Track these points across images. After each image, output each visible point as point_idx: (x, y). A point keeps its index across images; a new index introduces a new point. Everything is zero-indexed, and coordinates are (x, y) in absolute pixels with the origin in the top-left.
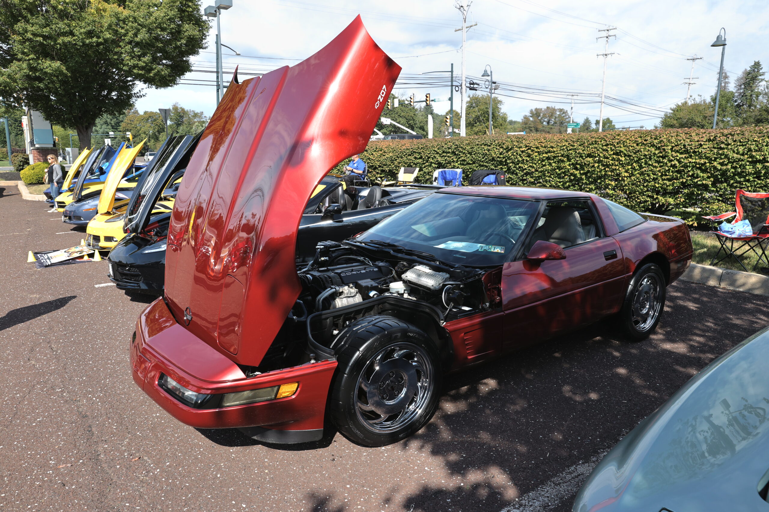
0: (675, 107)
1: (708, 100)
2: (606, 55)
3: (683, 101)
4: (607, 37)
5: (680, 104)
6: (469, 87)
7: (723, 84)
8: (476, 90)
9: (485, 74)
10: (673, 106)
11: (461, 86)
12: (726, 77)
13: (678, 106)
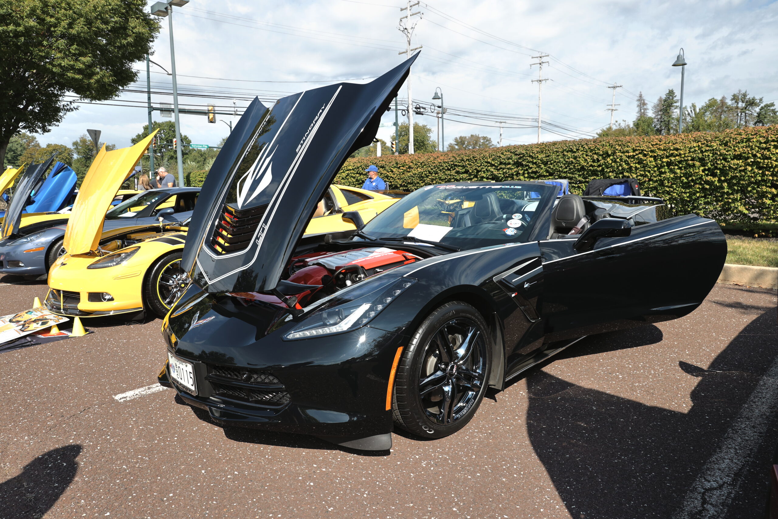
0: (601, 132)
1: (632, 125)
2: (540, 81)
3: (608, 126)
4: (540, 64)
5: (605, 129)
6: (415, 112)
7: (642, 111)
8: (423, 114)
9: (436, 97)
10: (599, 131)
11: (408, 110)
12: (644, 104)
13: (603, 131)
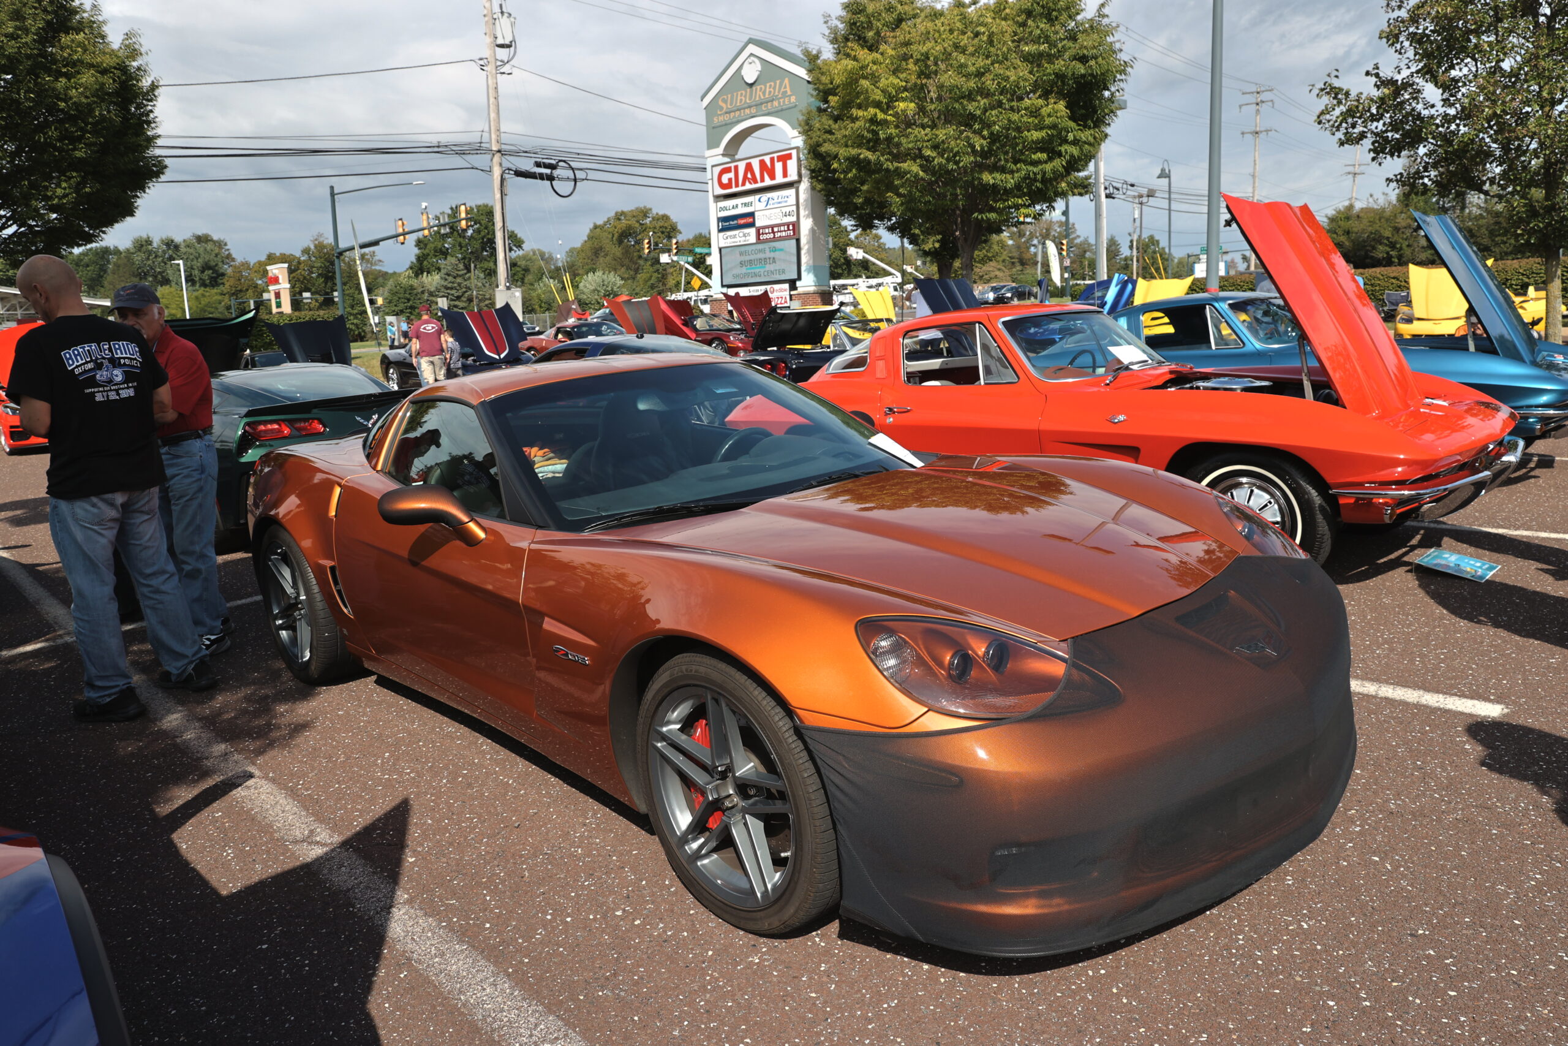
2: (1257, 133)
3: (1347, 203)
4: (1258, 104)
5: (1341, 208)
10: (1332, 212)
13: (1339, 212)
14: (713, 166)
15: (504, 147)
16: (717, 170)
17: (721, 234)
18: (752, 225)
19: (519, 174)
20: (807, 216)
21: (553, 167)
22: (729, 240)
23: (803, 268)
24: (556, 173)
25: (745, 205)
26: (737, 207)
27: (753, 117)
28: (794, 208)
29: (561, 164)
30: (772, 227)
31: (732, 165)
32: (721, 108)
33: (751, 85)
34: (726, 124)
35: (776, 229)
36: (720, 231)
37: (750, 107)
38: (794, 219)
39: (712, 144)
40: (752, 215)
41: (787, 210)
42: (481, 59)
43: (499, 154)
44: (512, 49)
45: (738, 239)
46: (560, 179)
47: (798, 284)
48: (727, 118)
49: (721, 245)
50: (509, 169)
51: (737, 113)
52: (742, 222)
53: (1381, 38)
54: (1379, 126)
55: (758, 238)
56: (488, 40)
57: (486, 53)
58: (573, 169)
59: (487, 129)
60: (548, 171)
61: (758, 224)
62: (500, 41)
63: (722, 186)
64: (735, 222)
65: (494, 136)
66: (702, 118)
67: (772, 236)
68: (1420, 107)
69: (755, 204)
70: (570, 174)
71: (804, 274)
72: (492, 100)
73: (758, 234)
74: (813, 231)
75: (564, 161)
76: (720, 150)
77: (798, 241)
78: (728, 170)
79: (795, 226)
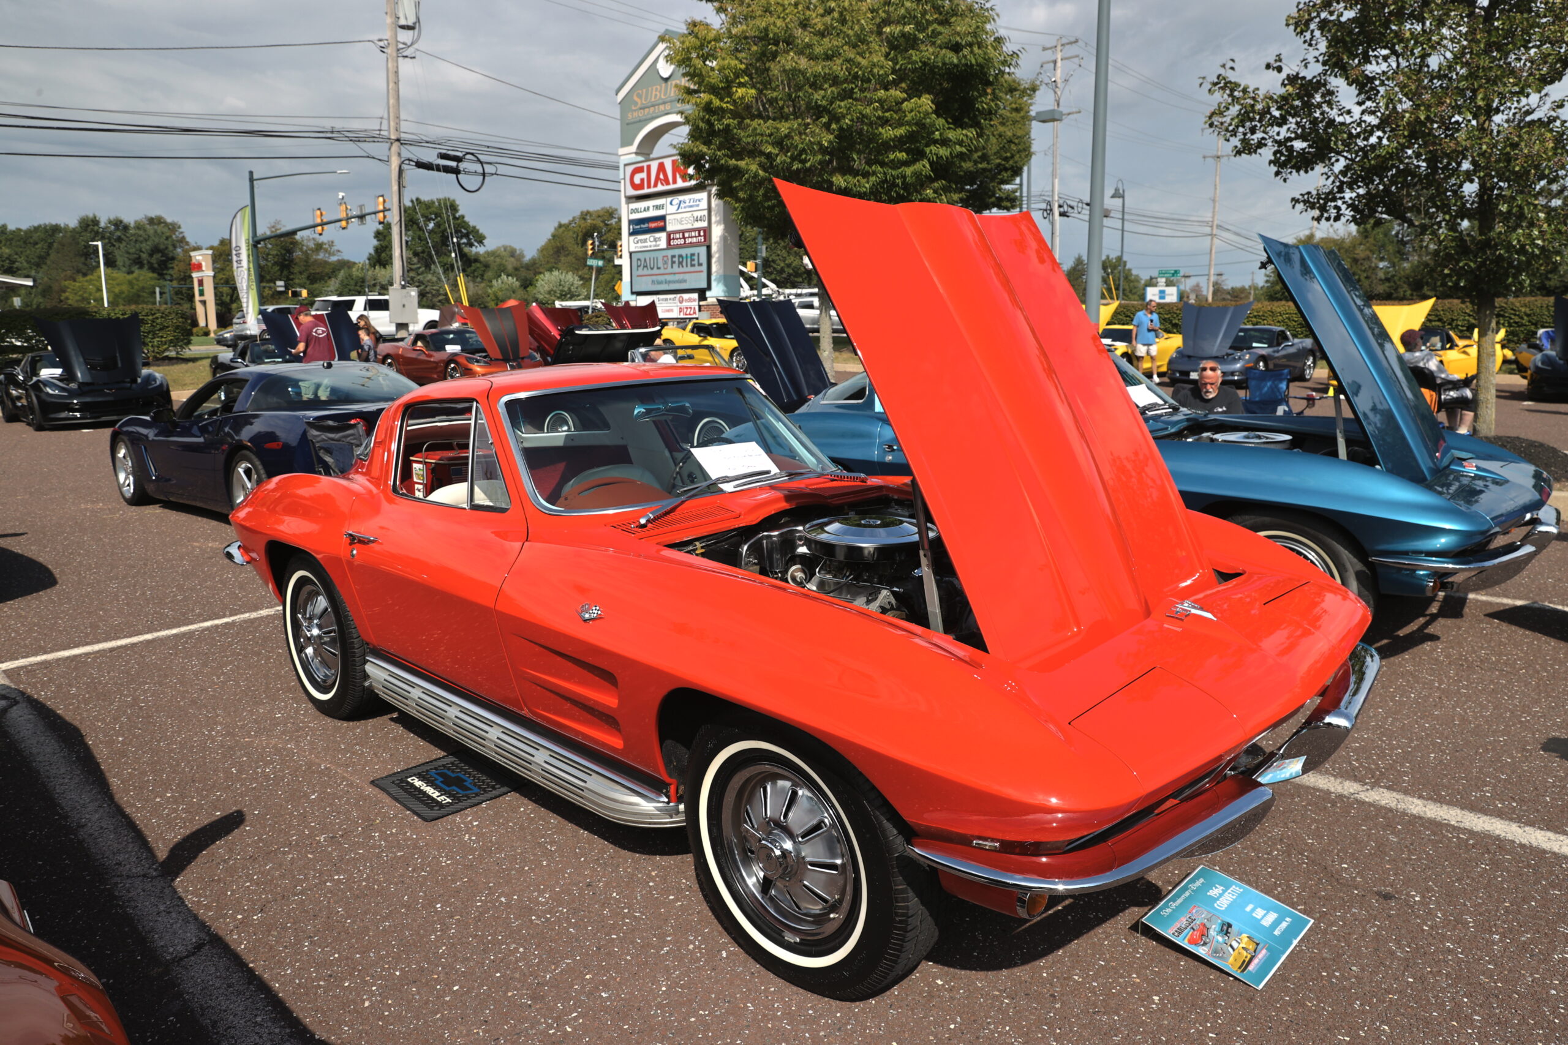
2: (1218, 157)
3: (1307, 232)
11: (1052, 210)
14: (626, 165)
15: (403, 136)
16: (630, 169)
17: (632, 238)
18: (663, 229)
19: (420, 165)
20: (718, 223)
21: (458, 159)
22: (640, 244)
23: (713, 277)
24: (462, 166)
25: (657, 207)
26: (648, 209)
27: (667, 114)
28: (705, 213)
29: (468, 157)
30: (683, 232)
31: (645, 164)
32: (636, 103)
33: (666, 80)
34: (640, 121)
35: (687, 235)
36: (631, 234)
37: (664, 103)
38: (705, 224)
39: (626, 142)
40: (663, 218)
41: (699, 214)
42: (380, 40)
43: (397, 144)
44: (416, 31)
45: (649, 244)
46: (466, 173)
47: (708, 294)
48: (641, 114)
49: (632, 249)
50: (409, 160)
51: (652, 109)
52: (653, 225)
53: (1288, 25)
54: (1284, 132)
55: (669, 243)
56: (389, 20)
57: (387, 35)
58: (481, 163)
59: (386, 116)
60: (453, 164)
61: (669, 228)
62: (402, 22)
63: (635, 187)
64: (646, 225)
65: (392, 124)
66: (616, 112)
67: (682, 241)
68: (1333, 113)
69: (668, 207)
70: (478, 168)
71: (714, 284)
72: (391, 85)
73: (669, 239)
74: (724, 239)
75: (472, 154)
76: (633, 148)
77: (709, 248)
78: (639, 170)
79: (707, 232)
